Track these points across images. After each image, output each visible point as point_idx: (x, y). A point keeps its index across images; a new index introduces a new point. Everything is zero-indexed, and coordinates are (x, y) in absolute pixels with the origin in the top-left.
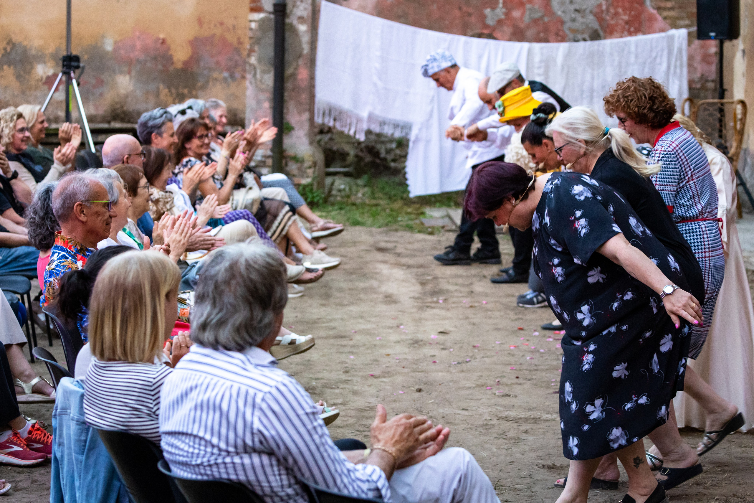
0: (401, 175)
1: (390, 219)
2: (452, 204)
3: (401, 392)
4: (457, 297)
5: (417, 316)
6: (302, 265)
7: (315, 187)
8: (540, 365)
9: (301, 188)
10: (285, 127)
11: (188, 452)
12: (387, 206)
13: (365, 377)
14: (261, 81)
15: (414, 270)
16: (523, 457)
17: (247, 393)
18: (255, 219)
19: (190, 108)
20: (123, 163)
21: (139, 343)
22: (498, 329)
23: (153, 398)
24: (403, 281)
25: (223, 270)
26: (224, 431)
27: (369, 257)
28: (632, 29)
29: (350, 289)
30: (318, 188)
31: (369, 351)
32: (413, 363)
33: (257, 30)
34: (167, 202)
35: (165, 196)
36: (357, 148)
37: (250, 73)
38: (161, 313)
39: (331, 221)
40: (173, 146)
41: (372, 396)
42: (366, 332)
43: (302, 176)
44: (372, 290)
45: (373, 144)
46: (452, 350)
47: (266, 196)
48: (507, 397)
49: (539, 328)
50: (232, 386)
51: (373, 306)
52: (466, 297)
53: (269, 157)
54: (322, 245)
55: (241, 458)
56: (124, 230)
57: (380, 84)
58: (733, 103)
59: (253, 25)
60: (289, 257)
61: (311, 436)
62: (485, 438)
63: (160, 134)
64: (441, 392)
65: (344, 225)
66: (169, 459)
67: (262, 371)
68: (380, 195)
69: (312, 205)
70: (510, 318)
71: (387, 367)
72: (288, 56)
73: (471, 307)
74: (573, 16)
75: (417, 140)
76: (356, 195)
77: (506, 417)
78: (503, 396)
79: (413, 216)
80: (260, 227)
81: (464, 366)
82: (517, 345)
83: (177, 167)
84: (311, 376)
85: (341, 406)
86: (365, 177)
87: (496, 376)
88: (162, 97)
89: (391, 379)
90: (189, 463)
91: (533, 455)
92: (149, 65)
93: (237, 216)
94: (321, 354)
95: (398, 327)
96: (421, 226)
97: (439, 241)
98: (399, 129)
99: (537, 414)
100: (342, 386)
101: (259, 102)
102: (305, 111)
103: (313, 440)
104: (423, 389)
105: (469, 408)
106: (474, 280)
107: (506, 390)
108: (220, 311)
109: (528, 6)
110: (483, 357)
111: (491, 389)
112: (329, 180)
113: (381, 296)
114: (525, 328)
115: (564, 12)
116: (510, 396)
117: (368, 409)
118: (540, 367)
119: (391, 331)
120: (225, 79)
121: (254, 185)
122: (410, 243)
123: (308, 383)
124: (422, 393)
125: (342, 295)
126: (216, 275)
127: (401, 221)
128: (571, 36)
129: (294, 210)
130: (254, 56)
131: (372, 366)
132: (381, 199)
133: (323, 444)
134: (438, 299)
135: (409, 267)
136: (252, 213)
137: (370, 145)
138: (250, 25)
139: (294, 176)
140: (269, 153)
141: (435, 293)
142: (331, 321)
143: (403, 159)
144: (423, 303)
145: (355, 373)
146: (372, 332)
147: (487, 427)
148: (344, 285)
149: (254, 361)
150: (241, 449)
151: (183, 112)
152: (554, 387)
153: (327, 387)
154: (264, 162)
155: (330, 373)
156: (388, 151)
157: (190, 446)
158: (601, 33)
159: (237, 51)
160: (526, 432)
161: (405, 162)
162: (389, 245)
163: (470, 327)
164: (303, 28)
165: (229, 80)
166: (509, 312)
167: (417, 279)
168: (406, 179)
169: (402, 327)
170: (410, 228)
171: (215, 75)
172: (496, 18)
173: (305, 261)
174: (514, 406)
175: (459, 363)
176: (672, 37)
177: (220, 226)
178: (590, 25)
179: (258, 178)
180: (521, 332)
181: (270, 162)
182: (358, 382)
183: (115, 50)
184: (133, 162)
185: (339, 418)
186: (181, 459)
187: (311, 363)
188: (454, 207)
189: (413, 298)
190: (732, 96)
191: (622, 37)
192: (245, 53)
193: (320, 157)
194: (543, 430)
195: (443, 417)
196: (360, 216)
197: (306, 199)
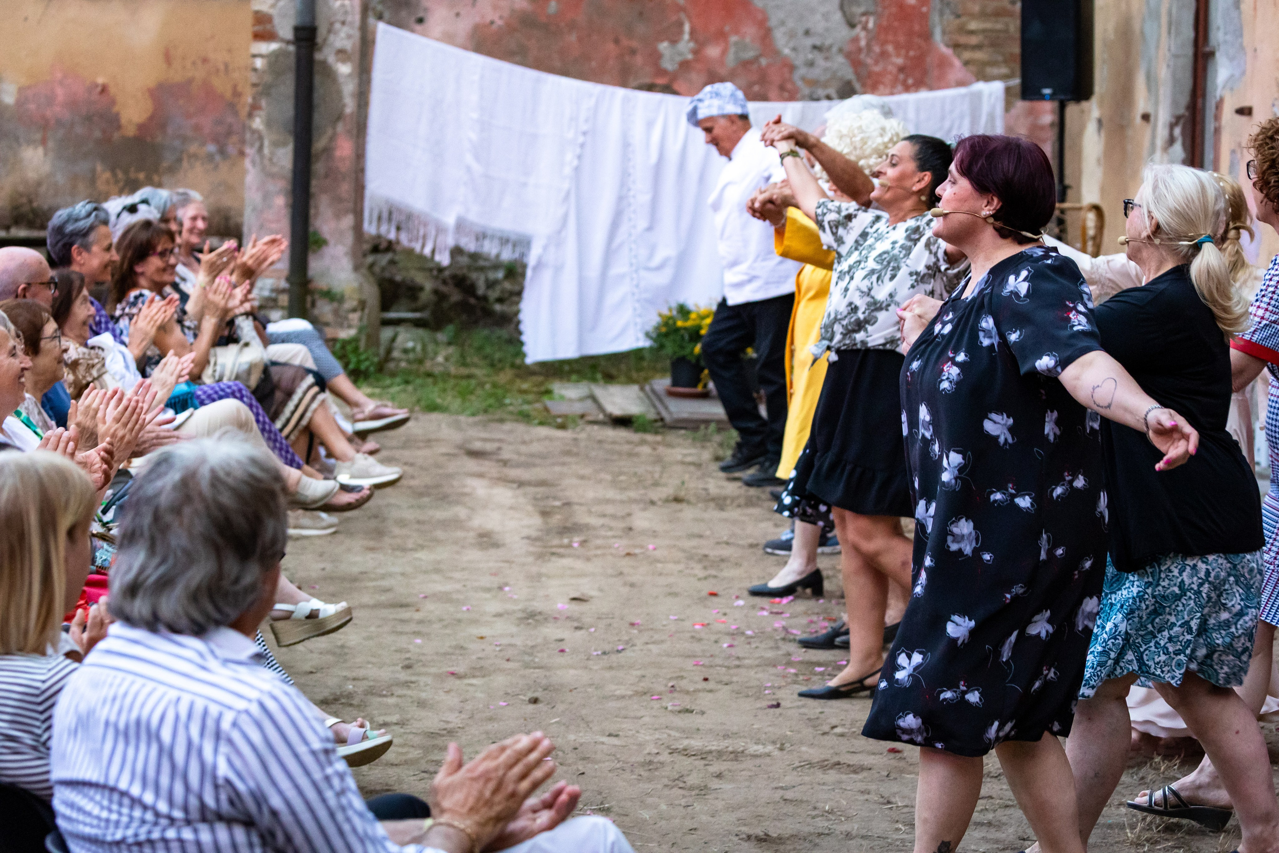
0: (513, 326)
1: (491, 401)
2: (599, 376)
3: (502, 704)
4: (605, 537)
5: (534, 569)
6: (335, 479)
7: (362, 344)
8: (744, 658)
9: (338, 346)
10: (311, 239)
11: (98, 818)
12: (486, 379)
13: (440, 677)
14: (271, 160)
15: (531, 490)
16: (712, 820)
17: (205, 713)
18: (253, 397)
19: (145, 201)
20: (17, 296)
21: (18, 619)
22: (675, 594)
23: (42, 717)
24: (511, 508)
25: (169, 487)
26: (165, 780)
27: (452, 466)
28: (910, 81)
29: (418, 522)
30: (368, 346)
31: (447, 631)
32: (525, 653)
33: (264, 72)
34: (93, 366)
35: (89, 354)
36: (436, 278)
37: (252, 145)
38: (58, 564)
39: (390, 404)
40: (109, 268)
41: (451, 710)
42: (444, 598)
43: (341, 326)
44: (456, 523)
45: (465, 271)
46: (593, 630)
47: (274, 359)
48: (687, 714)
49: (746, 593)
50: (178, 699)
51: (458, 553)
52: (620, 537)
53: (283, 291)
54: (370, 444)
55: (196, 831)
56: (18, 414)
57: (477, 168)
58: (1080, 209)
59: (259, 63)
60: (312, 466)
61: (320, 792)
62: (647, 786)
63: (86, 247)
64: (571, 703)
65: (411, 411)
66: (66, 830)
67: (235, 671)
68: (476, 360)
69: (357, 375)
70: (695, 576)
71: (480, 658)
72: (318, 118)
73: (628, 554)
74: (810, 56)
75: (539, 266)
76: (433, 359)
77: (685, 750)
78: (680, 712)
79: (530, 397)
80: (261, 411)
81: (614, 658)
82: (706, 622)
83: (119, 306)
84: (345, 674)
85: (395, 728)
86: (450, 329)
87: (668, 677)
88: (101, 186)
89: (486, 679)
90: (101, 838)
91: (732, 817)
92: (79, 130)
93: (221, 393)
94: (365, 634)
95: (501, 588)
96: (545, 413)
97: (575, 440)
98: (510, 246)
99: (739, 744)
100: (400, 692)
101: (266, 196)
102: (346, 212)
103: (324, 800)
104: (541, 699)
105: (621, 733)
106: (635, 508)
107: (686, 702)
108: (163, 561)
109: (733, 39)
110: (647, 643)
111: (660, 699)
112: (387, 333)
113: (472, 534)
114: (720, 593)
115: (794, 49)
116: (692, 712)
117: (445, 732)
118: (747, 662)
119: (488, 596)
120: (210, 157)
121: (254, 338)
122: (524, 442)
123: (340, 687)
124: (540, 706)
125: (404, 531)
126: (157, 495)
127: (511, 404)
128: (806, 91)
129: (322, 383)
130: (260, 116)
131: (454, 657)
132: (476, 366)
133: (343, 809)
134: (571, 542)
135: (521, 484)
136: (248, 387)
137: (459, 273)
138: (253, 63)
139: (327, 324)
140: (283, 284)
141: (567, 530)
142: (383, 577)
143: (515, 299)
144: (545, 547)
145: (423, 670)
146: (455, 596)
147: (651, 767)
148: (409, 515)
149: (220, 653)
150: (195, 814)
151: (132, 209)
152: (769, 697)
153: (372, 694)
154: (275, 300)
155: (380, 668)
156: (491, 285)
157: (102, 808)
158: (857, 86)
159: (232, 107)
160: (719, 776)
161: (518, 303)
162: (489, 447)
163: (625, 590)
164: (344, 69)
165: (218, 158)
166: (693, 564)
167: (534, 506)
168: (520, 333)
169: (507, 589)
170: (525, 417)
171: (193, 148)
172: (678, 59)
173: (339, 473)
174: (698, 729)
175: (604, 653)
176: (978, 96)
177: (190, 410)
178: (839, 74)
179: (260, 327)
180: (714, 599)
181: (284, 299)
182: (426, 685)
183: (20, 103)
184: (34, 296)
185: (392, 748)
186: (87, 830)
187: (346, 650)
188: (602, 382)
189: (528, 538)
190: (1079, 199)
191: (892, 94)
192: (244, 111)
193: (372, 293)
194: (750, 774)
195: (576, 749)
196: (439, 396)
197: (346, 366)
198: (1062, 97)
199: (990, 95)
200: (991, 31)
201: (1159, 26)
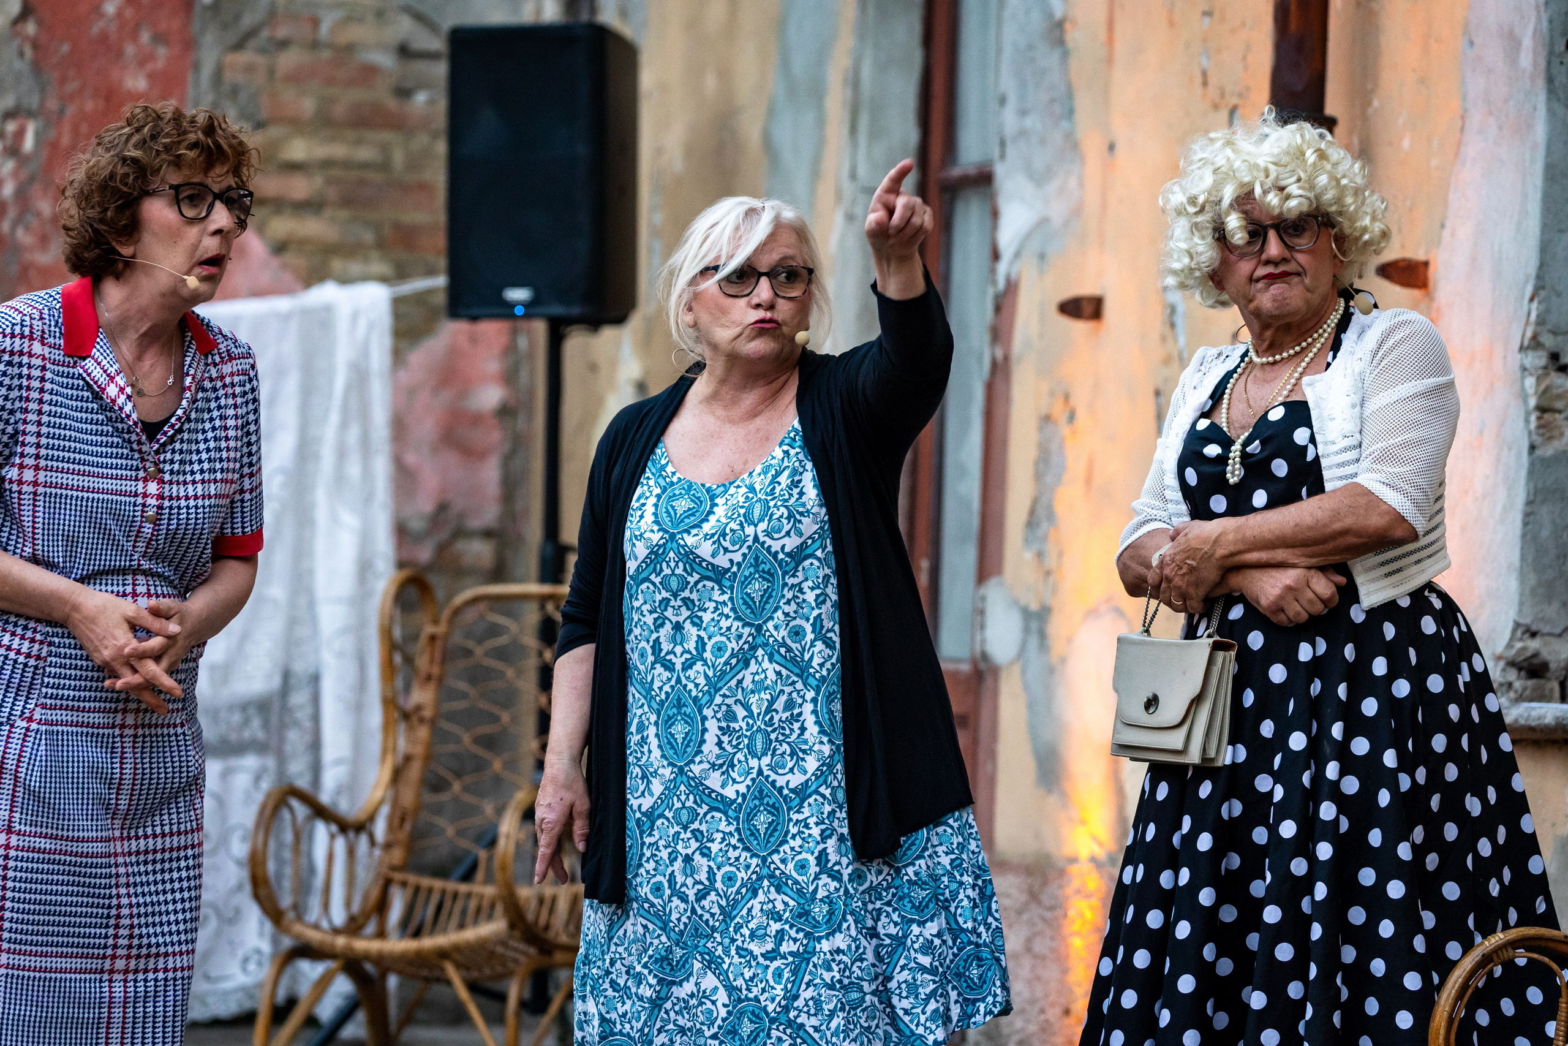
176: (323, 316)
198: (558, 310)
199: (355, 316)
200: (347, 164)
201: (821, 122)
